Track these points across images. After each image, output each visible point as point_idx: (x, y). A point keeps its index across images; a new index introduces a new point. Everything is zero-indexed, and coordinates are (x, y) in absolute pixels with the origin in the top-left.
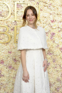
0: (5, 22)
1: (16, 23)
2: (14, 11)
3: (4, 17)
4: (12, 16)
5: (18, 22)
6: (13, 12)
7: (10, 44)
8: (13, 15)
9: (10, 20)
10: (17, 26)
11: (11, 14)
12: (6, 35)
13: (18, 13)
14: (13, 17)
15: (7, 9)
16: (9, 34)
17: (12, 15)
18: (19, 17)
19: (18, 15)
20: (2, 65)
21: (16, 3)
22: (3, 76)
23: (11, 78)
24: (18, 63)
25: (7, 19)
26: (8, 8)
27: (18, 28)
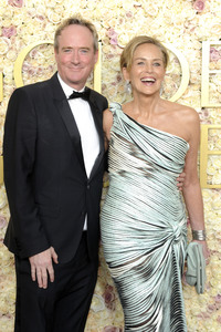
1: (206, 114)
4: (193, 92)
5: (212, 113)
6: (195, 75)
8: (196, 88)
10: (211, 126)
11: (190, 84)
14: (197, 93)
17: (193, 87)
18: (217, 94)
19: (214, 88)
21: (206, 47)
26: (178, 62)
27: (214, 133)
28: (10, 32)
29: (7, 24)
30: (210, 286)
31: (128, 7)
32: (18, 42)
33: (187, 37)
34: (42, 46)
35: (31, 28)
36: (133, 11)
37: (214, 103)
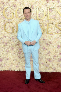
0: (42, 21)
2: (47, 13)
4: (46, 17)
5: (49, 21)
7: (44, 34)
9: (45, 19)
12: (42, 29)
13: (50, 15)
15: (43, 13)
16: (44, 28)
18: (50, 17)
21: (49, 9)
22: (40, 53)
24: (49, 46)
25: (43, 19)
27: (49, 24)
28: (15, 6)
29: (14, 4)
30: (48, 50)
31: (35, 1)
32: (16, 7)
33: (45, 7)
34: (20, 8)
35: (18, 5)
36: (36, 2)
37: (50, 19)
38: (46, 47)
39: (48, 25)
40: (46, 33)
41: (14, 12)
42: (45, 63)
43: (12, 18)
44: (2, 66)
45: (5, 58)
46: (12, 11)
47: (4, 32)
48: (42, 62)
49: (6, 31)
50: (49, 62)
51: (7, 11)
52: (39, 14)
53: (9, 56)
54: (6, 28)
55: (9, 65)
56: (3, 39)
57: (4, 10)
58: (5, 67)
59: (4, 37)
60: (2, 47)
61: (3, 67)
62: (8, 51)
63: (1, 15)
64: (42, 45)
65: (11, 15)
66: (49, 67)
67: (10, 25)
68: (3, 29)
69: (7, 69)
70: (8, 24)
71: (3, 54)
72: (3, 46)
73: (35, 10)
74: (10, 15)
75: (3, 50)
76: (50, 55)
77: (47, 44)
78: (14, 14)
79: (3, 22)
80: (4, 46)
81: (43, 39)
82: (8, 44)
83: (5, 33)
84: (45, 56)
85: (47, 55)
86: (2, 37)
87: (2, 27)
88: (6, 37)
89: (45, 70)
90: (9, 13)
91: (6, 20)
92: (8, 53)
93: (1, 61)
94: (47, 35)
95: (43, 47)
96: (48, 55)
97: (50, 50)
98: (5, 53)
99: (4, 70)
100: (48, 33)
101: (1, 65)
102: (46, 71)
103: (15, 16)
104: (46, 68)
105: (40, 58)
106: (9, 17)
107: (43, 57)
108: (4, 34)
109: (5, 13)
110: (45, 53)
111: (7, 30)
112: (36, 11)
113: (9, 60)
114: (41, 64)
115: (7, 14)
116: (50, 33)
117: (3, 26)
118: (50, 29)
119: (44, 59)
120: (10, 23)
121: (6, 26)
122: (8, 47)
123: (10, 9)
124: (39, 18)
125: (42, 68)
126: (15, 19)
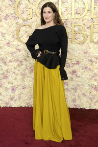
0: (81, 20)
2: (91, 7)
3: (79, 15)
7: (85, 44)
9: (86, 17)
12: (82, 35)
13: (96, 9)
15: (83, 6)
16: (85, 32)
20: (78, 66)
22: (79, 77)
23: (87, 79)
24: (94, 64)
25: (83, 17)
38: (89, 66)
39: (92, 27)
40: (88, 41)
41: (33, 8)
42: (87, 94)
43: (29, 18)
44: (16, 100)
45: (19, 85)
46: (30, 6)
47: (16, 42)
48: (83, 92)
49: (20, 41)
50: (95, 92)
51: (21, 6)
52: (76, 9)
53: (26, 83)
54: (21, 35)
55: (26, 98)
56: (15, 55)
57: (16, 4)
58: (21, 101)
59: (18, 51)
60: (15, 68)
61: (17, 102)
62: (24, 75)
63: (12, 14)
64: (82, 62)
65: (28, 12)
66: (95, 100)
67: (27, 30)
68: (15, 36)
69: (23, 105)
70: (23, 28)
71: (16, 79)
72: (16, 65)
73: (69, 3)
74: (26, 13)
75: (17, 72)
76: (96, 80)
77: (91, 61)
78: (34, 11)
79: (14, 25)
80: (18, 65)
81: (85, 53)
82: (24, 63)
83: (19, 43)
84: (87, 81)
85: (91, 79)
86: (14, 50)
87: (13, 34)
88: (20, 51)
89: (88, 106)
90: (25, 9)
91: (20, 21)
92: (24, 78)
93: (13, 91)
94: (91, 45)
95: (83, 66)
96: (94, 79)
97: (96, 71)
98: (19, 77)
99: (19, 106)
100: (92, 41)
101: (14, 97)
102: (90, 107)
103: (34, 13)
104: (90, 101)
105: (79, 85)
106: (25, 16)
107: (84, 84)
108: (17, 45)
109: (19, 9)
110: (88, 77)
111: (22, 39)
112: (71, 3)
113: (26, 90)
114: (82, 96)
115: (21, 12)
116: (95, 41)
117: (15, 33)
118: (95, 35)
119: (86, 87)
120: (27, 27)
121: (20, 33)
122: (24, 67)
123: (27, 2)
124: (77, 15)
125: (82, 102)
126: (35, 20)
